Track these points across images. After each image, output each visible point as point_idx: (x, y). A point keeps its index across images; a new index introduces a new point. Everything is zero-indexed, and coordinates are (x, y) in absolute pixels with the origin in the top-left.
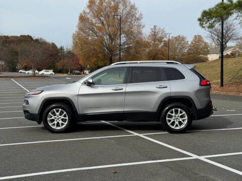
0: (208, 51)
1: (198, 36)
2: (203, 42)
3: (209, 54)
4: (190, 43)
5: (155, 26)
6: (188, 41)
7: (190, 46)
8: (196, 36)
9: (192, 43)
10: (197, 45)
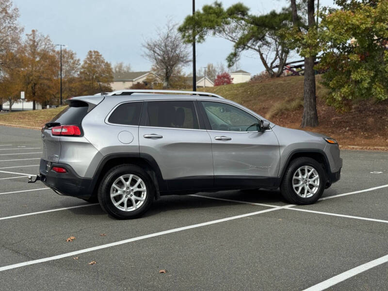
0: (112, 77)
1: (95, 52)
2: (103, 62)
3: (112, 81)
4: (82, 63)
5: (33, 31)
6: (79, 60)
7: (83, 67)
8: (91, 52)
9: (86, 63)
10: (95, 67)
